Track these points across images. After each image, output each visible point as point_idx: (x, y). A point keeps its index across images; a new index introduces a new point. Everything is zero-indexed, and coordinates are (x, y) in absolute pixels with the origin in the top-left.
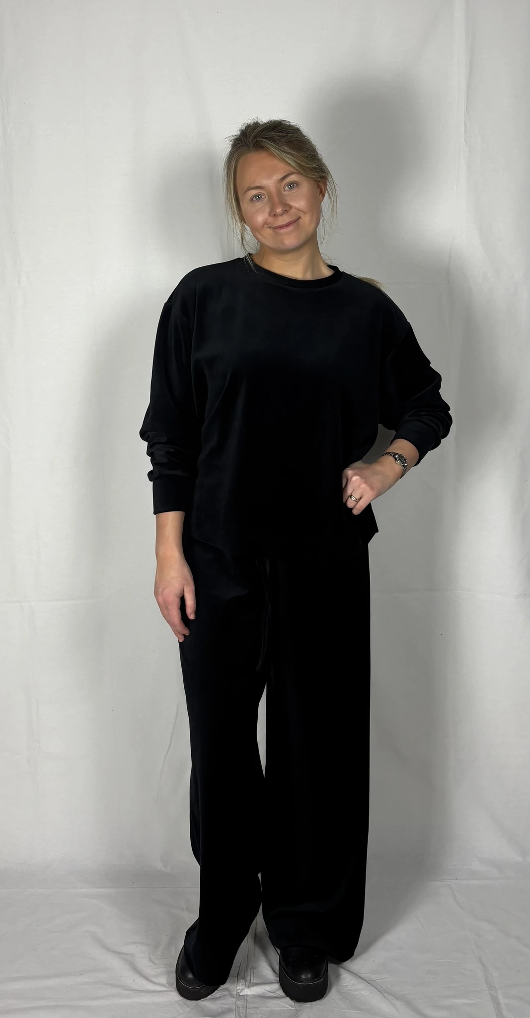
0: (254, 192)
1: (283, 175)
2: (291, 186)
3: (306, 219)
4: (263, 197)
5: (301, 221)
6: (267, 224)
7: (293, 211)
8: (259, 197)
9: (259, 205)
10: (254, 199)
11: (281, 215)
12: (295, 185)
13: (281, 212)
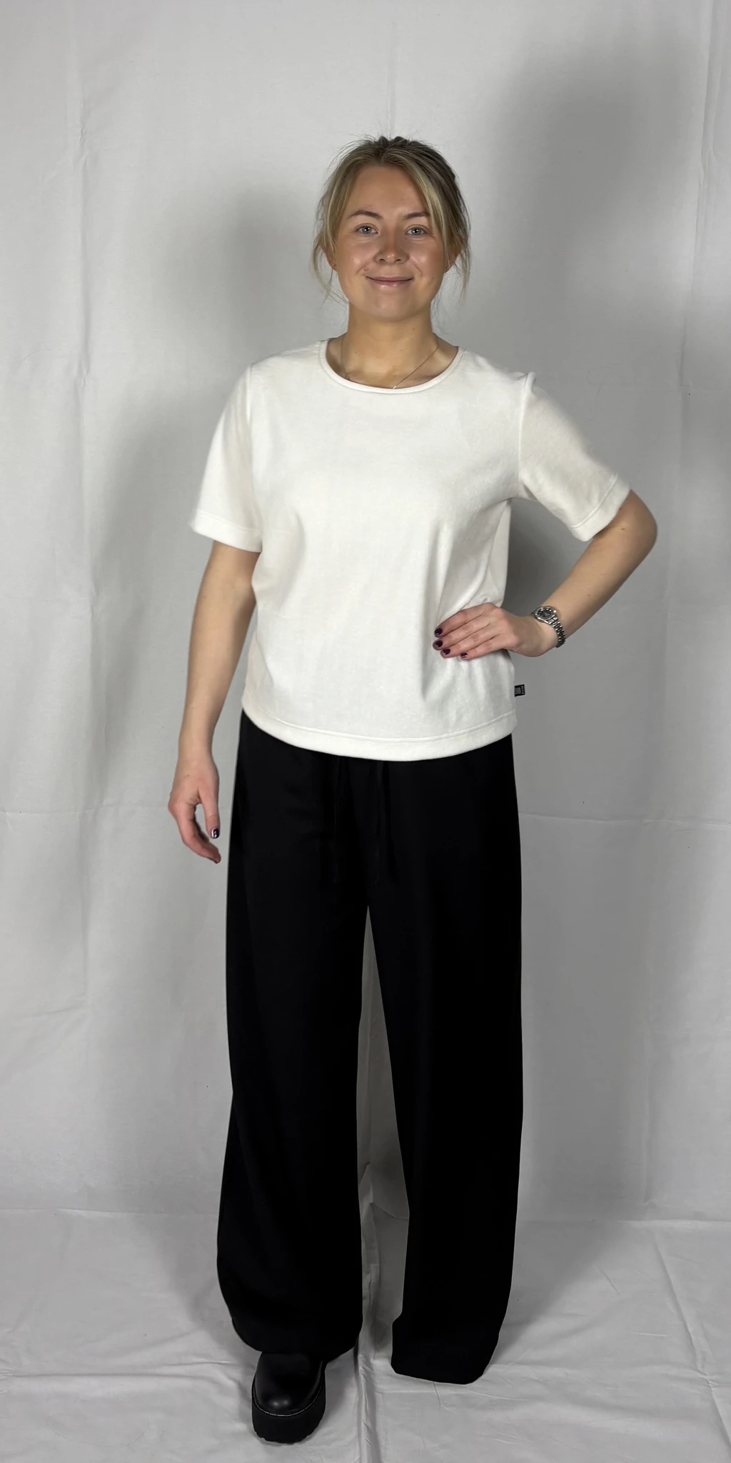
0: (362, 220)
1: (411, 212)
2: (416, 232)
3: (422, 283)
4: (373, 231)
5: (413, 284)
6: (365, 270)
7: (408, 264)
8: (368, 230)
9: (363, 239)
10: (361, 230)
11: (391, 264)
12: (422, 232)
13: (393, 260)
